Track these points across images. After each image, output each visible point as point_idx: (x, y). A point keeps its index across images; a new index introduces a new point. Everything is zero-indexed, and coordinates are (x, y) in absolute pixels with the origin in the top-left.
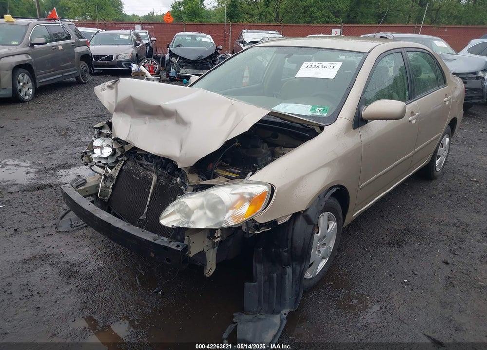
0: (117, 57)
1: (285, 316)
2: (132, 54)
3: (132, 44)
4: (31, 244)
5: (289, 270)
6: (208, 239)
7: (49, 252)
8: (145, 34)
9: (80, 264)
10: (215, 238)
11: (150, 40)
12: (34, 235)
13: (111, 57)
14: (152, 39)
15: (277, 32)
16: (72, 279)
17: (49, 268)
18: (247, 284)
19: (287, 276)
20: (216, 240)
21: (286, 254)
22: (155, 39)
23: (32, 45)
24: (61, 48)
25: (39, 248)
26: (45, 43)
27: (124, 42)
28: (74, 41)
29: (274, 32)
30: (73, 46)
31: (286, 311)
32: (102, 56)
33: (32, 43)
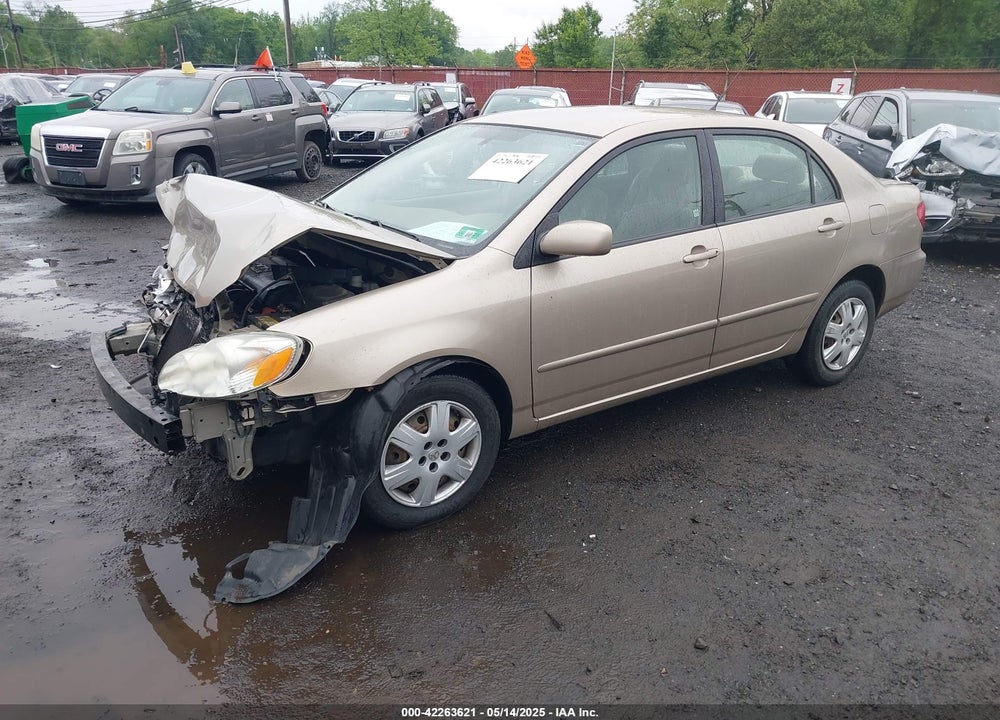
0: (381, 135)
1: (327, 551)
2: (411, 129)
3: (415, 111)
4: (62, 422)
5: (352, 481)
6: (231, 421)
7: (79, 434)
8: (454, 90)
9: (110, 454)
10: (242, 420)
11: (464, 101)
12: (75, 410)
13: (370, 135)
14: (468, 99)
15: (705, 88)
16: (86, 471)
17: (64, 454)
18: (297, 499)
19: (346, 490)
20: (245, 424)
21: (346, 455)
22: (472, 100)
23: (217, 114)
24: (269, 118)
25: (70, 427)
26: (239, 111)
27: (402, 107)
28: (298, 107)
29: (699, 87)
30: (297, 114)
31: (331, 543)
32: (355, 132)
33: (217, 109)
